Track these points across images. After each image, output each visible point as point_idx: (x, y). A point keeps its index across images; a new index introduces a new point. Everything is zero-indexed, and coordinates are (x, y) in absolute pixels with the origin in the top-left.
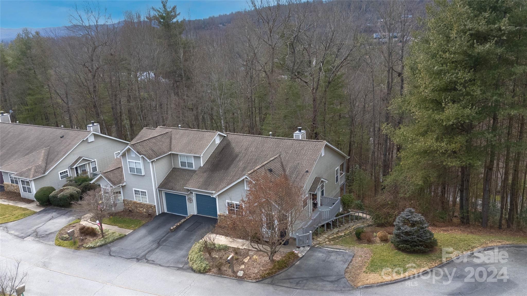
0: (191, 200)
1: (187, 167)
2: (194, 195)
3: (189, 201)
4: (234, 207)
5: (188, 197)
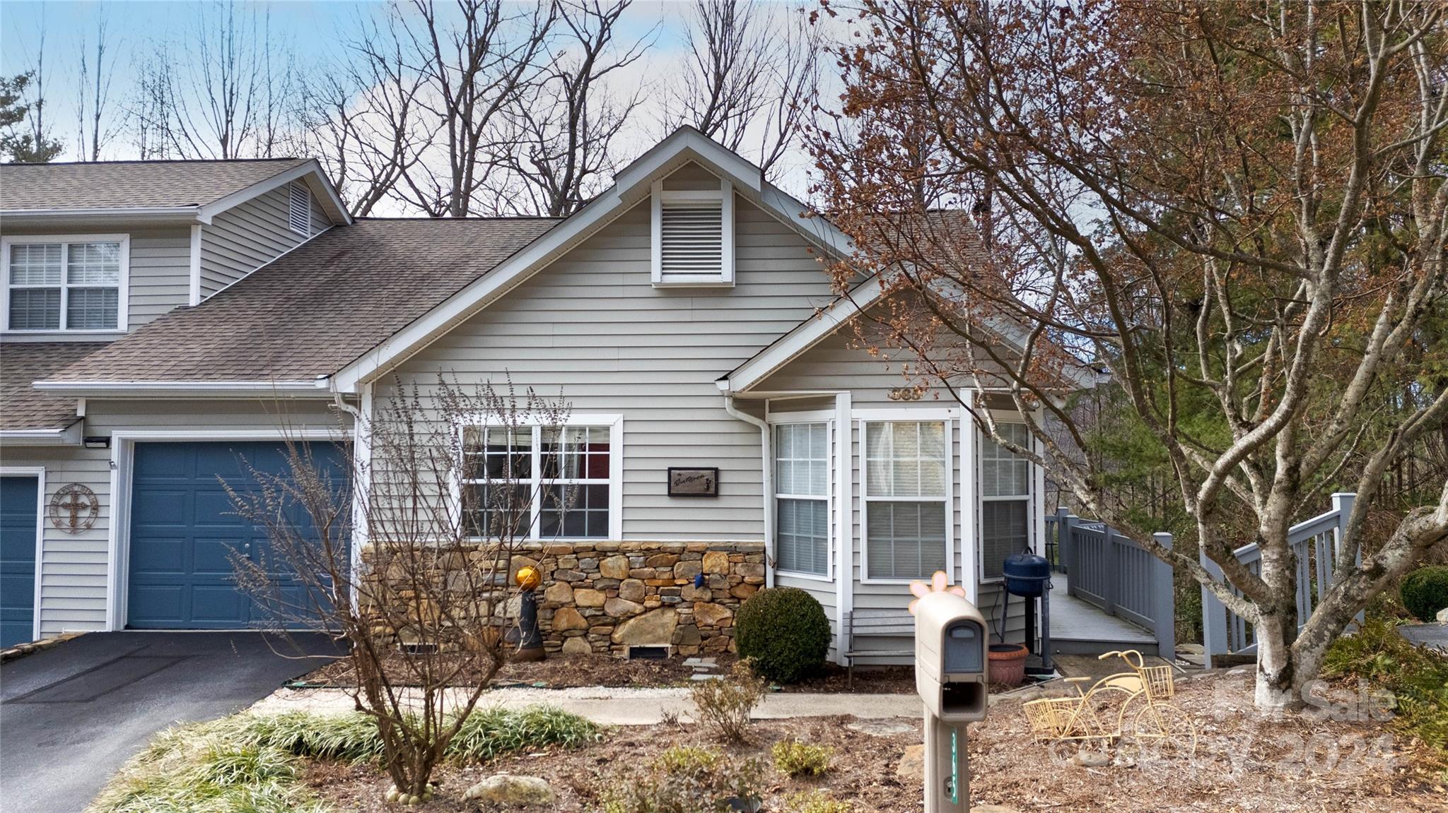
0: (77, 507)
1: (63, 327)
2: (115, 452)
3: (65, 514)
4: (522, 468)
5: (54, 477)
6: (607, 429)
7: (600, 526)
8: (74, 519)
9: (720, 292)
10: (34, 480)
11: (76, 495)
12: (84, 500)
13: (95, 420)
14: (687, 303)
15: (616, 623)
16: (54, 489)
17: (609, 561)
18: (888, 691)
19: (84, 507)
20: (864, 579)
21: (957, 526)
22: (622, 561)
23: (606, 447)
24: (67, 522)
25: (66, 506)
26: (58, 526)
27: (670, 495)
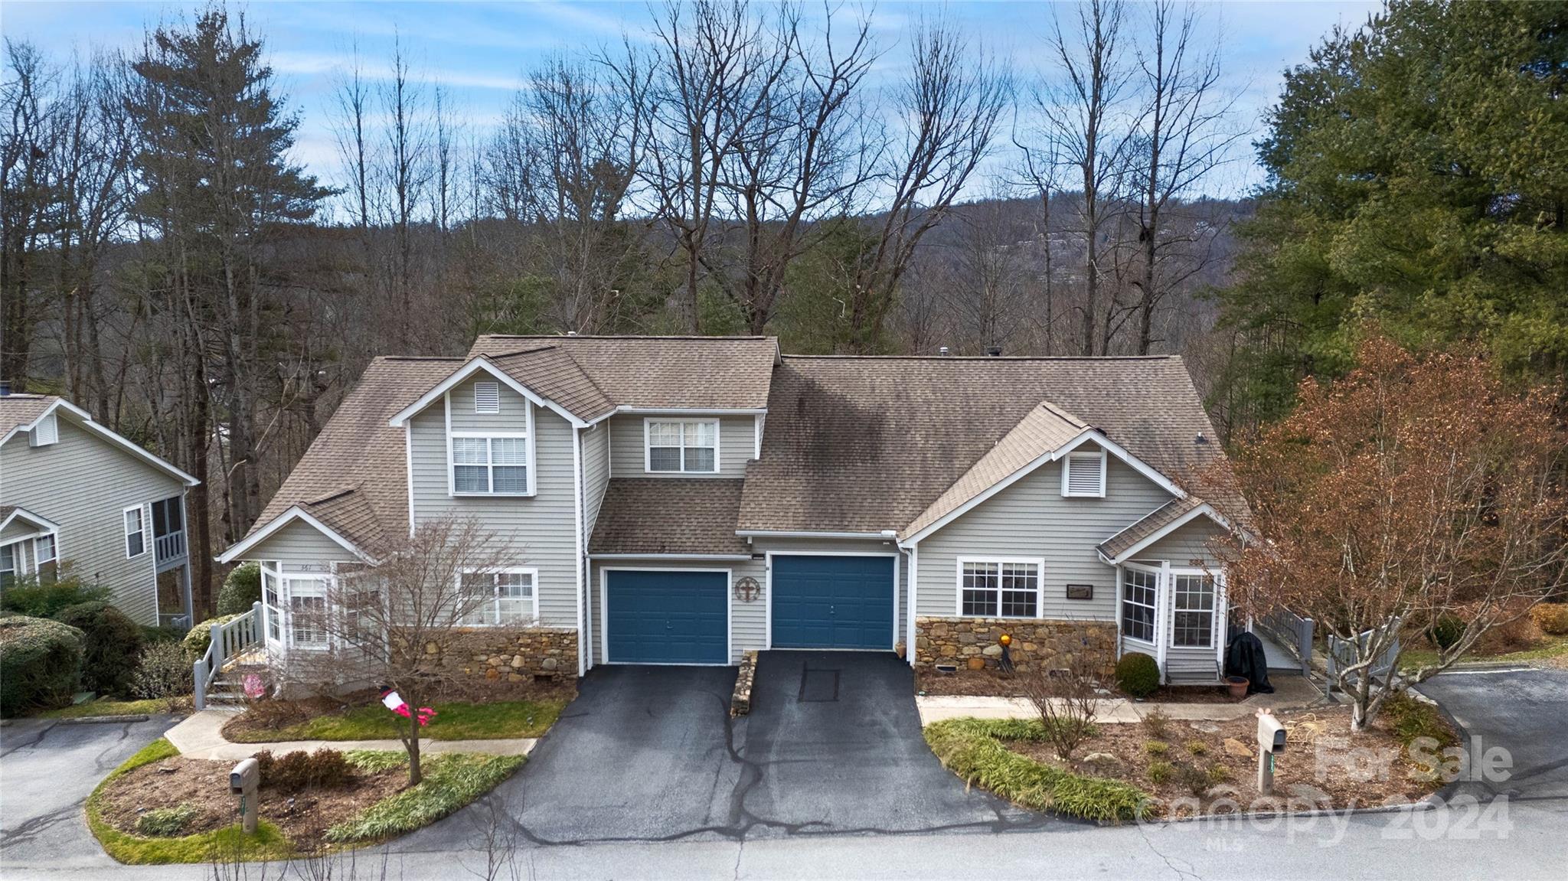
0: (749, 589)
1: (682, 470)
2: (768, 562)
3: (743, 592)
4: (993, 582)
5: (738, 574)
6: (1036, 565)
7: (1032, 611)
8: (748, 595)
9: (1097, 499)
10: (726, 573)
11: (748, 583)
12: (751, 585)
13: (756, 545)
14: (1078, 504)
15: (1042, 658)
16: (738, 580)
17: (1040, 630)
18: (1188, 702)
19: (752, 589)
20: (1172, 645)
21: (1217, 623)
22: (1047, 631)
23: (1035, 573)
24: (744, 596)
25: (743, 588)
26: (739, 598)
27: (1068, 597)
